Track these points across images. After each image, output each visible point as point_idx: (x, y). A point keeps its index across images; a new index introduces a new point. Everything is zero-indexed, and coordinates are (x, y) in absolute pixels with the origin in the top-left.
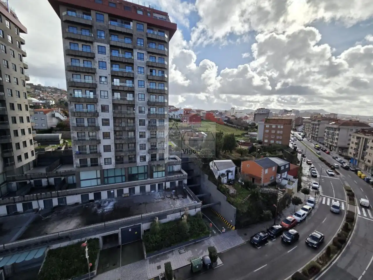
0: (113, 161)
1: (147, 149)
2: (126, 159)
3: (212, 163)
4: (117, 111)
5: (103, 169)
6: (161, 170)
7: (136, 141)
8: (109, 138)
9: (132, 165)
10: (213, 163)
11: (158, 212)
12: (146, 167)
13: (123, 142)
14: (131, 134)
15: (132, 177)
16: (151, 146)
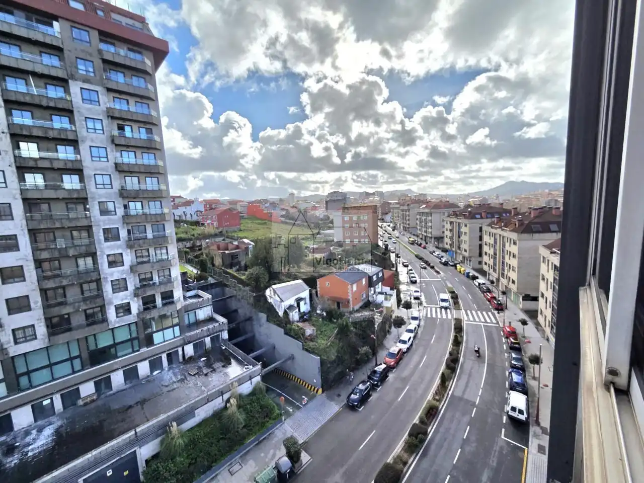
0: (41, 330)
1: (131, 287)
2: (78, 320)
3: (270, 290)
4: (37, 216)
5: (11, 355)
6: (170, 325)
7: (100, 275)
8: (22, 279)
9: (96, 328)
10: (272, 290)
11: (176, 410)
12: (133, 327)
13: (65, 282)
14: (85, 263)
15: (99, 356)
16: (141, 281)
